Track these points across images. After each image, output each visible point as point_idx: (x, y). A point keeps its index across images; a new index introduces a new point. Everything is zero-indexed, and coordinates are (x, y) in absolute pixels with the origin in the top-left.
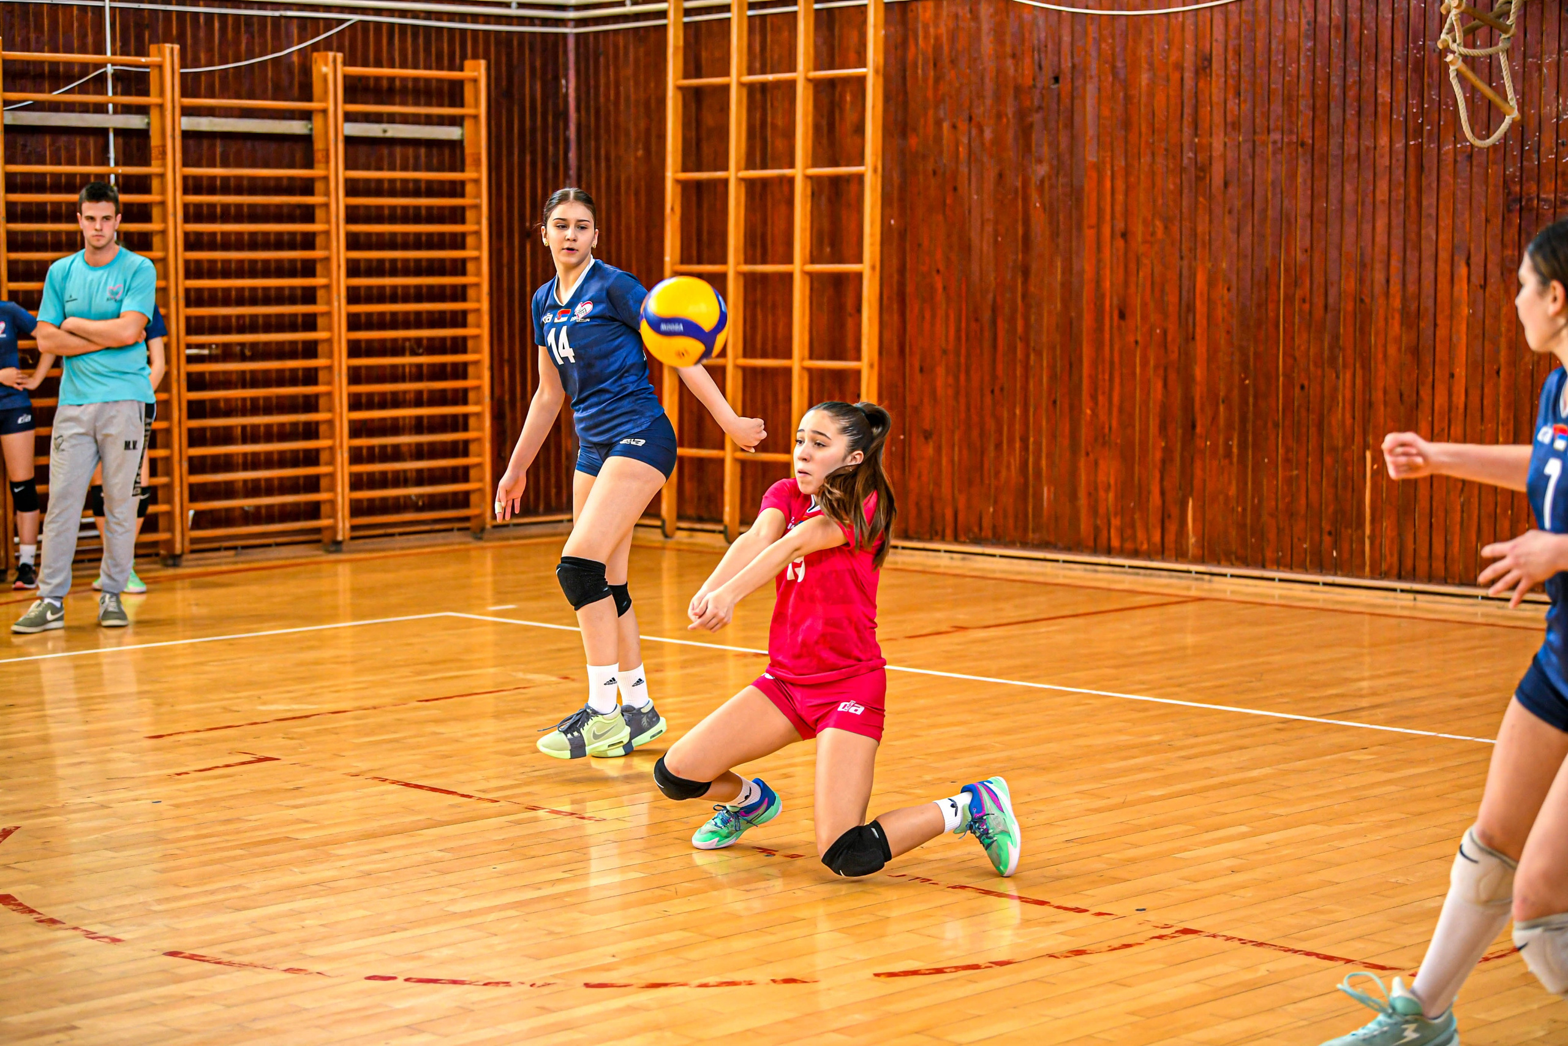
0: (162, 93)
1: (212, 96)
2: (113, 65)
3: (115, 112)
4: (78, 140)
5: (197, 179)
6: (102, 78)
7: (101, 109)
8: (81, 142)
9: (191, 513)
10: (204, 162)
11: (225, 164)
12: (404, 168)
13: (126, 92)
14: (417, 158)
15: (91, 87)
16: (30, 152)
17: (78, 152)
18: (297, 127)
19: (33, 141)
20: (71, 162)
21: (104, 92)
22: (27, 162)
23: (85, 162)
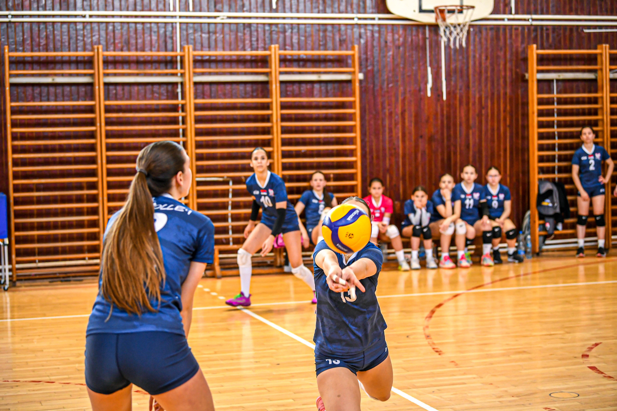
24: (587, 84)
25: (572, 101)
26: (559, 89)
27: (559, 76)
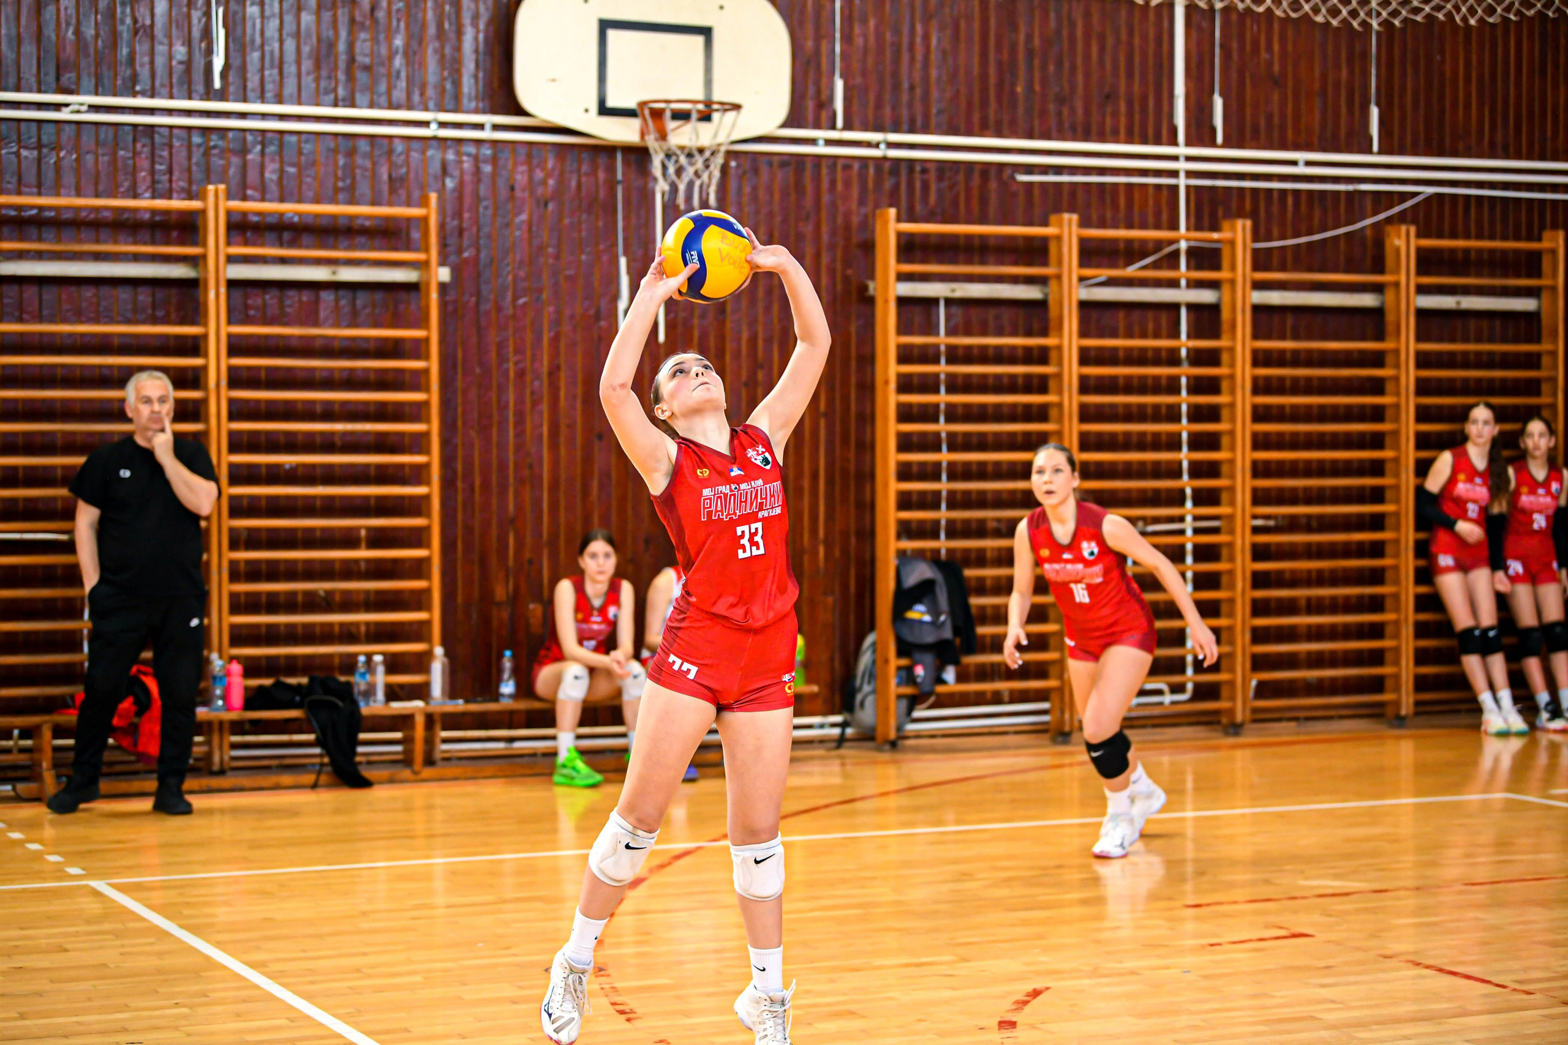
0: (1233, 268)
1: (1283, 268)
2: (1188, 240)
3: (1188, 287)
4: (1151, 315)
5: (1267, 352)
6: (1176, 254)
7: (1174, 284)
8: (1153, 318)
9: (1254, 683)
10: (1275, 335)
11: (1296, 337)
12: (1479, 340)
13: (1199, 267)
14: (1492, 330)
15: (1164, 263)
16: (1104, 326)
17: (1151, 326)
18: (1367, 300)
19: (1107, 317)
20: (1144, 335)
21: (1175, 266)
22: (1101, 335)
23: (1157, 335)
25: (983, 357)
26: (952, 324)
27: (953, 291)
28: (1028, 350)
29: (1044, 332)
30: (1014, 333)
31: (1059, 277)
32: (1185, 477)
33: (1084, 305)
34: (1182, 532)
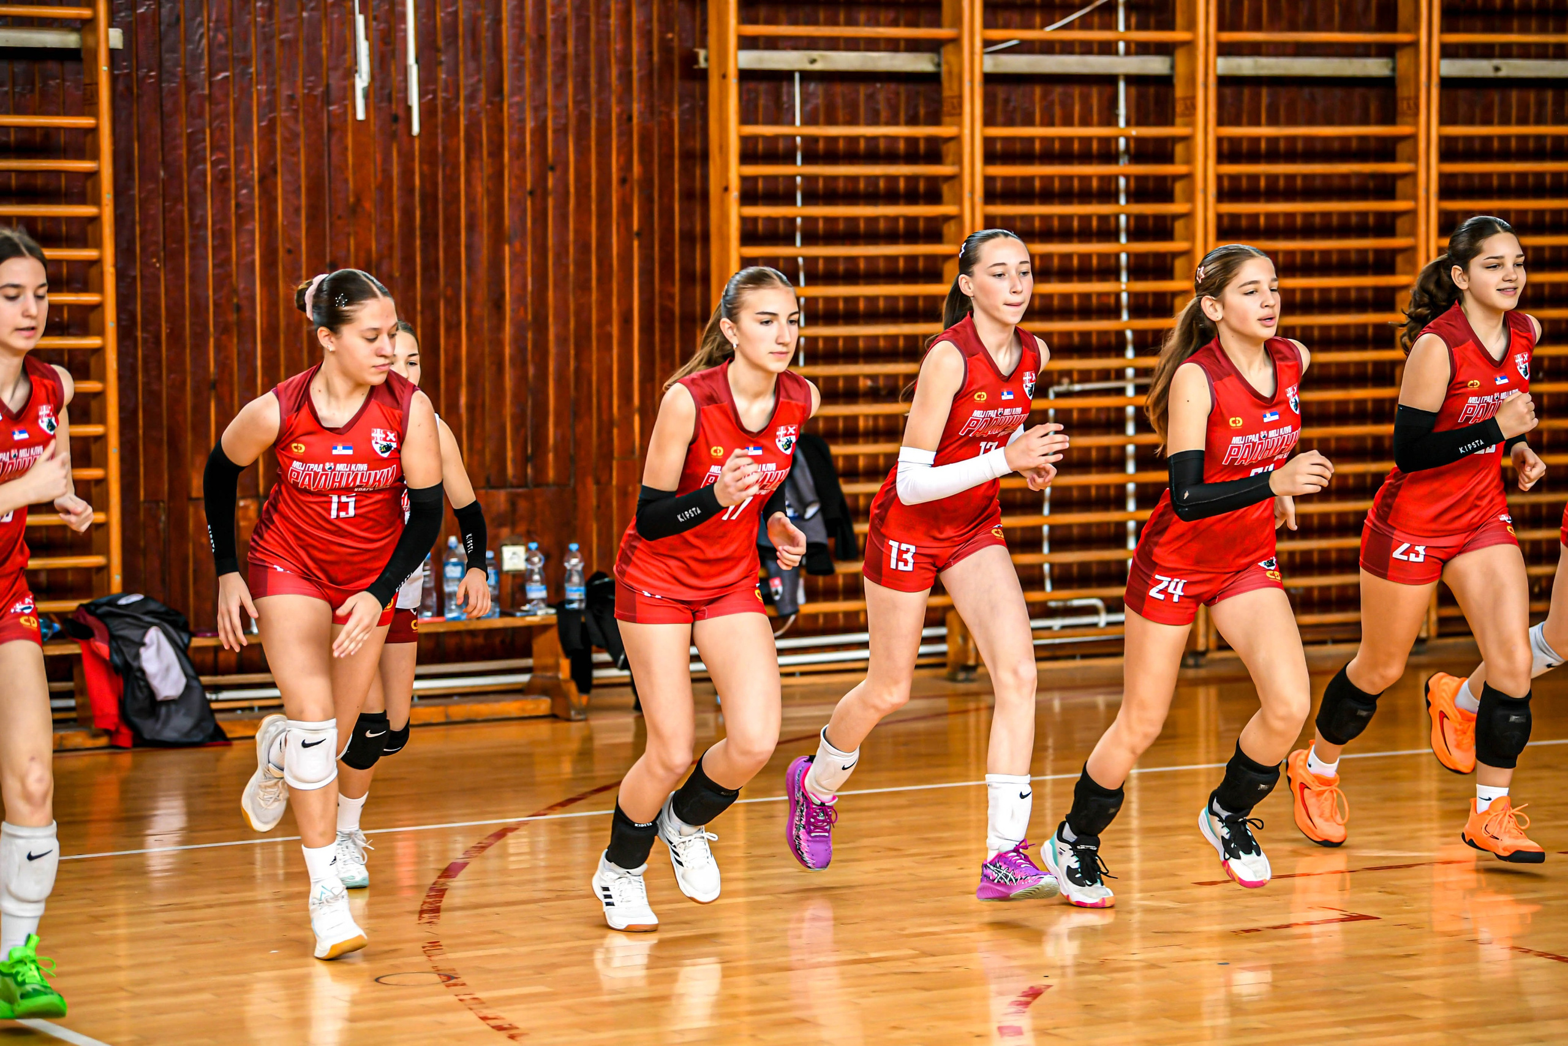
0: (1191, 26)
1: (1257, 27)
3: (1128, 53)
4: (1077, 91)
5: (1234, 141)
6: (1111, 7)
7: (1107, 49)
8: (1082, 96)
10: (1245, 119)
11: (1273, 121)
12: (1523, 121)
13: (1142, 26)
14: (1541, 104)
15: (1096, 20)
16: (1015, 109)
17: (1077, 109)
18: (1375, 67)
19: (1018, 93)
20: (1068, 122)
21: (1112, 26)
22: (1010, 122)
23: (1085, 122)
24: (902, 89)
25: (851, 153)
26: (808, 108)
27: (813, 61)
28: (912, 141)
29: (935, 119)
30: (894, 121)
31: (956, 41)
32: (1125, 316)
33: (990, 79)
34: (1121, 391)
